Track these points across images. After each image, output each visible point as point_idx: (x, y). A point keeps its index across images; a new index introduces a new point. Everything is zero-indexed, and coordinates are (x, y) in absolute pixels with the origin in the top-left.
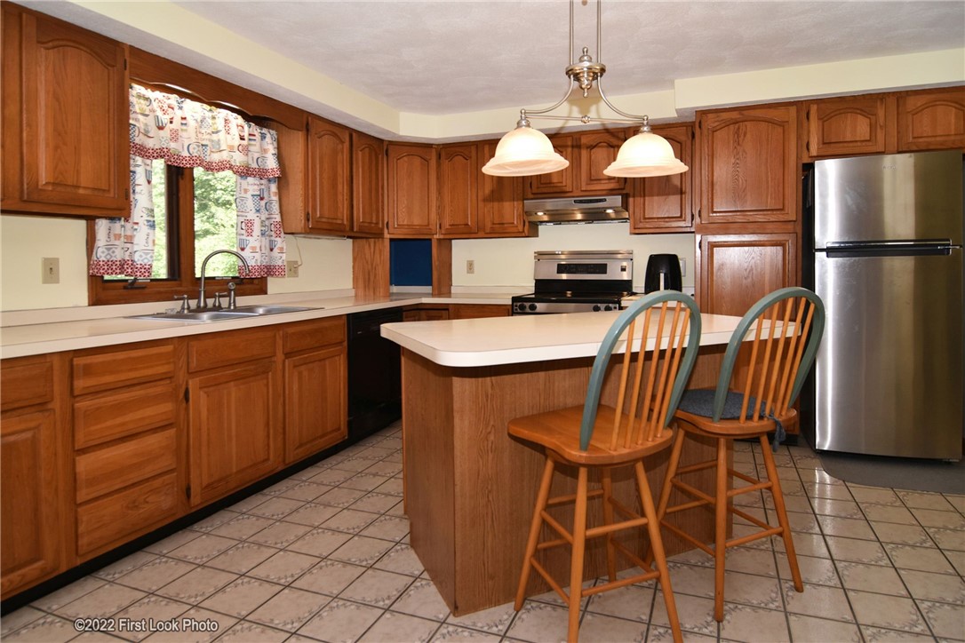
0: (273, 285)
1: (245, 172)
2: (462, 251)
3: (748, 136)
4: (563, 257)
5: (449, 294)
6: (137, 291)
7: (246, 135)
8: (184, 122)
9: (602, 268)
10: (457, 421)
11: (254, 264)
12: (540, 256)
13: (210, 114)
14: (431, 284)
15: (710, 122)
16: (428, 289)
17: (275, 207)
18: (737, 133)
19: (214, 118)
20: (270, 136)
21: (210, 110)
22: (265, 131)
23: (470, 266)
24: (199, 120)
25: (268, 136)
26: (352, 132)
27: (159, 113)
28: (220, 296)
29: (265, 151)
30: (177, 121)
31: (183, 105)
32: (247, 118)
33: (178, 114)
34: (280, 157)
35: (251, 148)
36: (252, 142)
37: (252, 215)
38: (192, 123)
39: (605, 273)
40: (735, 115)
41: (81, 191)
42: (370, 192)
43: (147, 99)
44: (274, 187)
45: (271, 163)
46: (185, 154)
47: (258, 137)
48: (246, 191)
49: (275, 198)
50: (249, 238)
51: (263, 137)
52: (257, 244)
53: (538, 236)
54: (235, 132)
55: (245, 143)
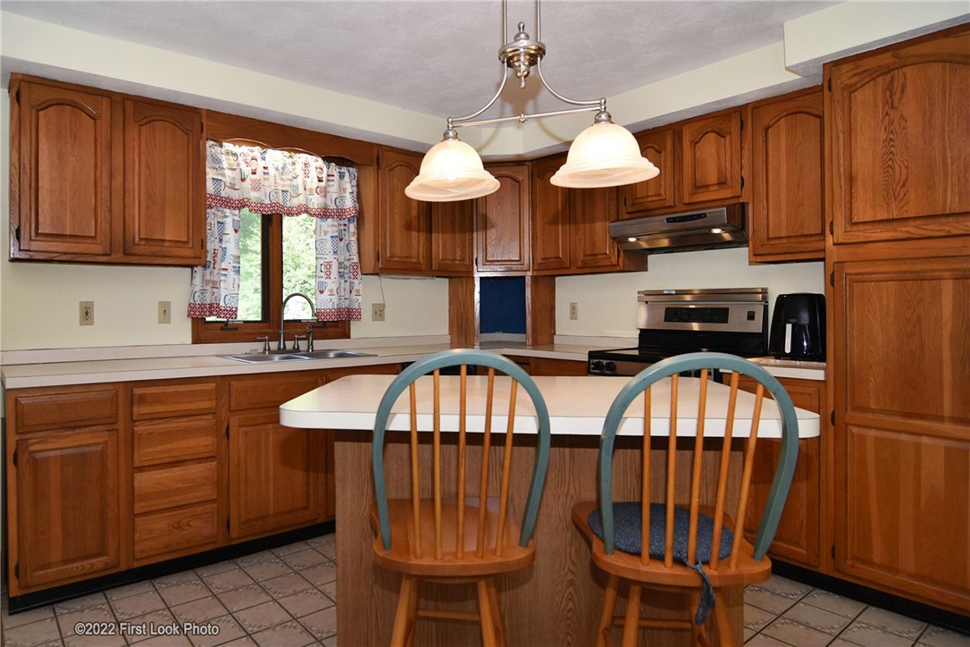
0: (356, 329)
1: (324, 214)
3: (909, 90)
5: (550, 344)
6: (229, 332)
7: (324, 175)
8: (266, 171)
9: (722, 315)
10: (338, 491)
11: (331, 307)
13: (290, 160)
14: (524, 332)
15: (844, 77)
17: (354, 247)
18: (889, 88)
19: (294, 164)
20: (349, 174)
21: (291, 156)
22: (344, 169)
23: (573, 308)
24: (280, 168)
25: (347, 175)
27: (243, 166)
28: (299, 339)
29: (344, 190)
30: (260, 171)
31: (267, 156)
32: (327, 159)
33: (261, 163)
34: (359, 198)
35: (330, 189)
36: (331, 183)
37: (330, 257)
38: (272, 171)
39: (726, 321)
40: (886, 59)
43: (235, 155)
44: (352, 228)
45: (349, 203)
46: (267, 202)
47: (336, 177)
48: (326, 233)
49: (354, 239)
50: (328, 280)
51: (342, 176)
52: (334, 287)
53: (647, 270)
54: (314, 174)
55: (323, 184)
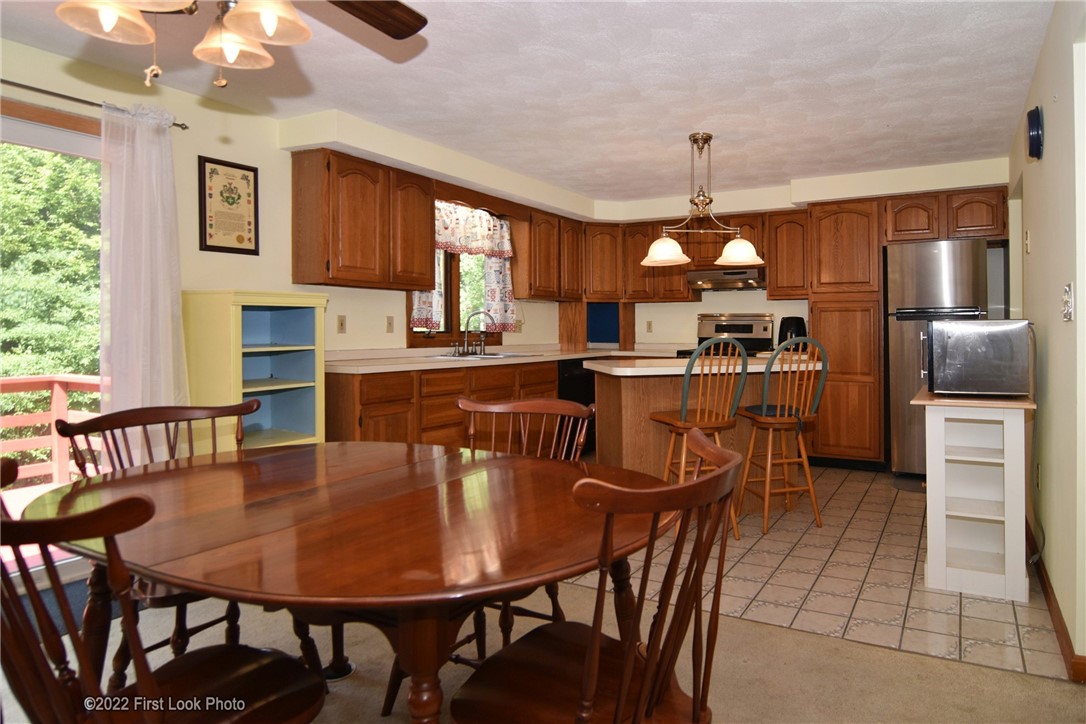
0: (507, 338)
1: (491, 254)
2: (643, 313)
4: (723, 318)
5: (633, 350)
6: (429, 340)
7: (491, 226)
8: (457, 221)
9: (748, 329)
11: (494, 322)
12: (703, 317)
13: (472, 214)
14: (618, 341)
16: (616, 345)
17: (509, 279)
19: (474, 217)
20: (506, 224)
21: (472, 212)
22: (503, 222)
23: (649, 325)
24: (465, 220)
25: (505, 226)
26: (560, 218)
27: (445, 218)
28: (476, 345)
29: (502, 237)
30: (454, 221)
31: (458, 210)
32: (492, 214)
33: (455, 216)
34: (512, 240)
35: (495, 236)
36: (495, 232)
37: (494, 286)
38: (462, 222)
39: (751, 332)
41: (414, 275)
42: (573, 263)
43: (439, 209)
44: (508, 264)
45: (507, 247)
46: (458, 244)
47: (498, 227)
48: (491, 267)
49: (508, 272)
50: (493, 302)
51: (502, 227)
52: (498, 307)
53: (700, 300)
54: (485, 225)
55: (491, 232)
